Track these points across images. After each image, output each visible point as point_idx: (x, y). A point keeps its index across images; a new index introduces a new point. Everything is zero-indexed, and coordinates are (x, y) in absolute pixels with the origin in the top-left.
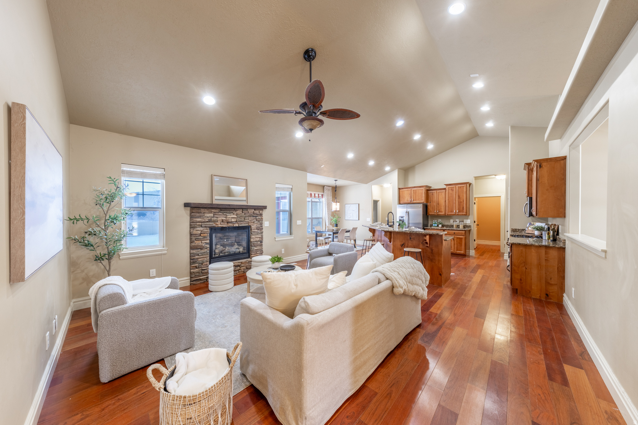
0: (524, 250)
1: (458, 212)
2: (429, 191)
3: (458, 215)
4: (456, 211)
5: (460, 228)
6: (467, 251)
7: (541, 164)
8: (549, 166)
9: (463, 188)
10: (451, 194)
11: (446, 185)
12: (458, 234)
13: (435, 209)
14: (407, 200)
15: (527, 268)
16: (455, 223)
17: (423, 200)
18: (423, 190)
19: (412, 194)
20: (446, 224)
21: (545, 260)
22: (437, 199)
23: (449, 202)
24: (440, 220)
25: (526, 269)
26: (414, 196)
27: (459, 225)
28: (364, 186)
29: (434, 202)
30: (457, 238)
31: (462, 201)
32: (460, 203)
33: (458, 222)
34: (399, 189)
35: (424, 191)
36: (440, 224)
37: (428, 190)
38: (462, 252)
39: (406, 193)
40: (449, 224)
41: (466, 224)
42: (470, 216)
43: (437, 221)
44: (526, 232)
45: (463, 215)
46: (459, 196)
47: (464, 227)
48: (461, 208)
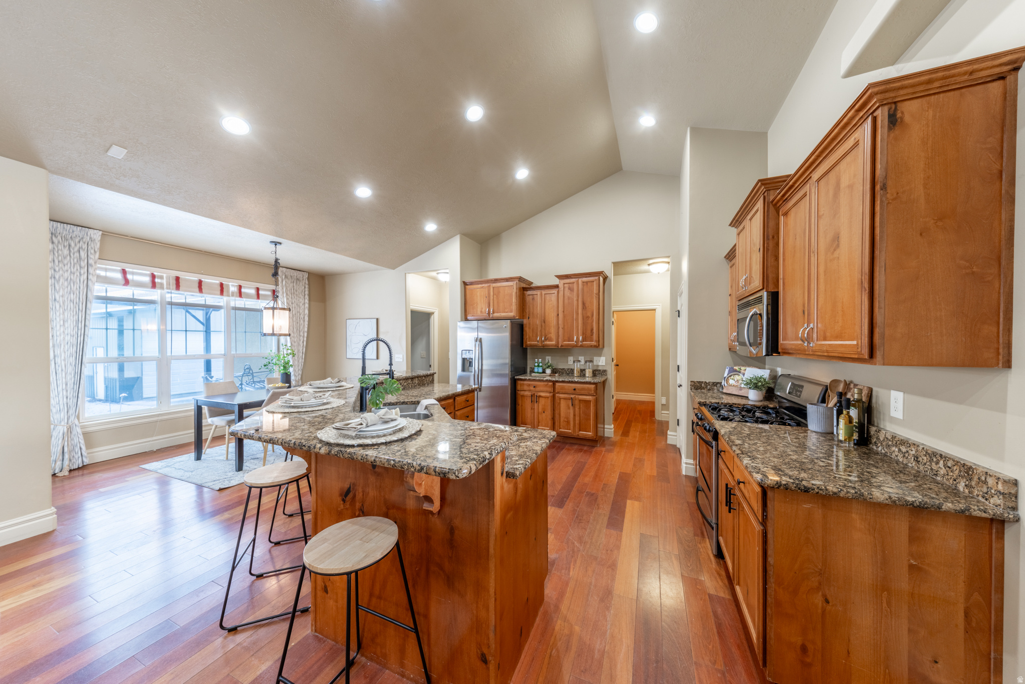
0: (818, 513)
1: (584, 340)
2: (525, 292)
3: (581, 346)
4: (577, 337)
5: (587, 375)
6: (599, 426)
7: (896, 109)
8: (931, 113)
9: (593, 285)
10: (569, 298)
11: (560, 277)
12: (583, 392)
13: (539, 333)
14: (481, 312)
15: (830, 600)
16: (577, 365)
17: (513, 313)
18: (512, 289)
19: (492, 298)
20: (561, 367)
21: (911, 566)
22: (543, 310)
23: (564, 316)
24: (549, 359)
25: (827, 602)
26: (495, 302)
27: (584, 370)
28: (388, 275)
29: (537, 317)
30: (580, 401)
31: (590, 316)
32: (586, 319)
33: (583, 362)
34: (465, 284)
35: (515, 290)
36: (548, 367)
37: (524, 289)
38: (590, 434)
39: (478, 294)
40: (566, 367)
41: (598, 366)
42: (606, 349)
43: (544, 359)
44: (725, 391)
45: (591, 346)
46: (584, 304)
47: (595, 373)
48: (589, 332)
